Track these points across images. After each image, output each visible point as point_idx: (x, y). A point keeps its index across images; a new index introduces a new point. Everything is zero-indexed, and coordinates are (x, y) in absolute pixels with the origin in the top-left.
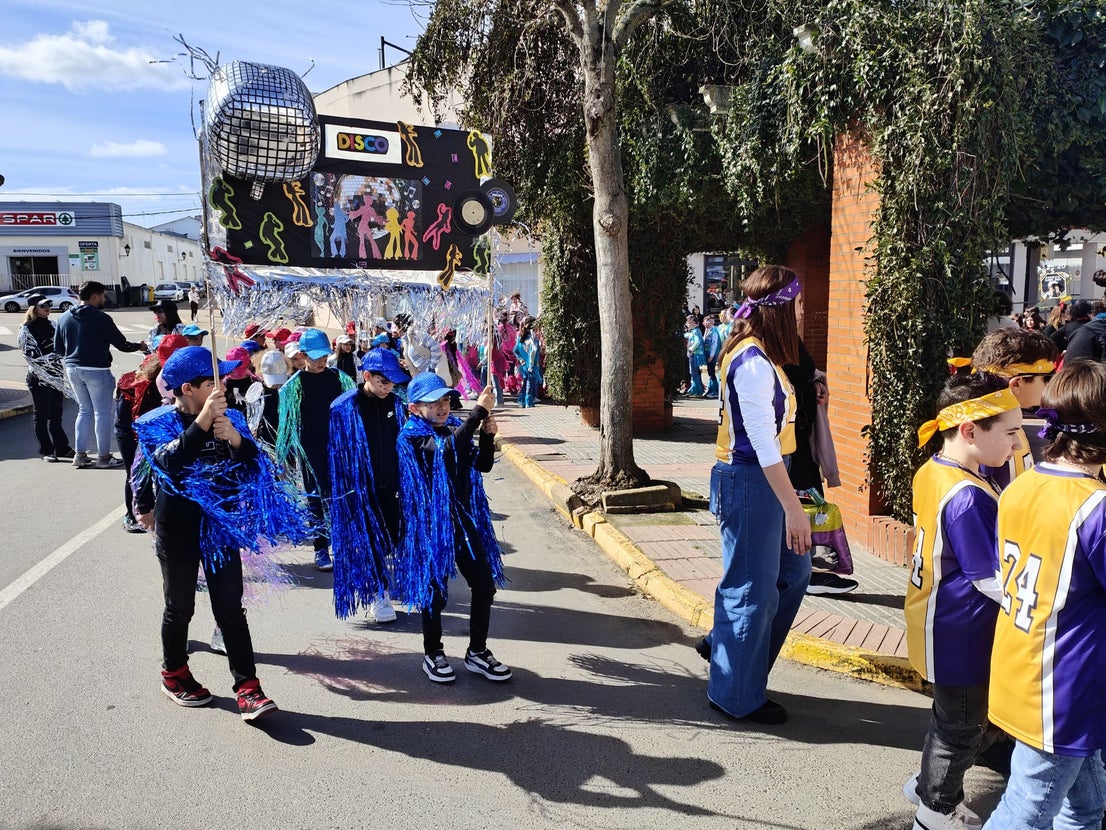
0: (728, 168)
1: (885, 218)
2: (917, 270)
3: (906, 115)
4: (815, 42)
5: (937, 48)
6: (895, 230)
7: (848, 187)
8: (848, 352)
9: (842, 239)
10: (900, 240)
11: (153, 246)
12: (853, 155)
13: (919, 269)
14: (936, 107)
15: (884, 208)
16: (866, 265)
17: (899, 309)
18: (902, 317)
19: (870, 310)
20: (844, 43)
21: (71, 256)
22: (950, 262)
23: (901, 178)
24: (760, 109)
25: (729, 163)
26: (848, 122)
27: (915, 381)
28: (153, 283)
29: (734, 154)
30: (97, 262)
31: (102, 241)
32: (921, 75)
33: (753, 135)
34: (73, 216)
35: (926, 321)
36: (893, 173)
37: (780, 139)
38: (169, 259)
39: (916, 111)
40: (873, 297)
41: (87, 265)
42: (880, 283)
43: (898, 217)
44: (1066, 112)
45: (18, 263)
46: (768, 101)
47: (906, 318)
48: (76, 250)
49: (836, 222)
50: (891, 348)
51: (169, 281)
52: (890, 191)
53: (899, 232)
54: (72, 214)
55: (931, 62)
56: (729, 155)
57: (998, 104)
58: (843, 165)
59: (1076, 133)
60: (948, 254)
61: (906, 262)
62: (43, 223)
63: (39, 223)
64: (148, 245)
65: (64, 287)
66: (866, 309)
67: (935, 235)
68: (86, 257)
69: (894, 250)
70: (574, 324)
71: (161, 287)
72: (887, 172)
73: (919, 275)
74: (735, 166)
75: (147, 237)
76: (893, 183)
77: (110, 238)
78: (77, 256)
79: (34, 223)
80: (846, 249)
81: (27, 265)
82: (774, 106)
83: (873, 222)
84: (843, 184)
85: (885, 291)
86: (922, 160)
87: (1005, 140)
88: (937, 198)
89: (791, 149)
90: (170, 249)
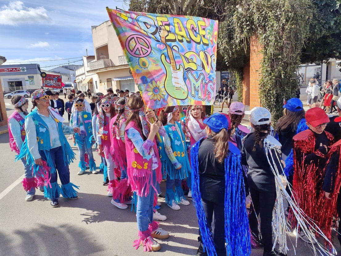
0: (220, 47)
1: (264, 61)
2: (273, 76)
3: (269, 31)
4: (242, 10)
5: (278, 10)
6: (267, 65)
7: (254, 52)
8: (255, 101)
9: (253, 68)
10: (269, 68)
12: (256, 43)
13: (274, 76)
14: (278, 28)
15: (264, 58)
16: (259, 75)
17: (268, 88)
18: (269, 90)
19: (260, 88)
20: (251, 10)
21: (26, 81)
22: (283, 74)
23: (268, 49)
24: (228, 30)
25: (220, 46)
26: (253, 33)
27: (274, 108)
29: (222, 43)
30: (34, 82)
31: (35, 76)
32: (273, 19)
33: (226, 37)
34: (25, 69)
35: (277, 91)
36: (266, 48)
37: (234, 38)
39: (272, 29)
40: (261, 85)
41: (31, 83)
42: (263, 81)
43: (268, 61)
44: (321, 26)
45: (10, 83)
46: (230, 27)
47: (271, 91)
48: (27, 79)
49: (251, 62)
50: (267, 99)
52: (266, 53)
53: (268, 65)
54: (25, 68)
55: (276, 15)
56: (220, 43)
57: (297, 26)
58: (253, 45)
59: (324, 32)
60: (283, 71)
61: (271, 74)
62: (16, 71)
63: (15, 71)
65: (24, 90)
66: (259, 88)
67: (279, 66)
68: (30, 81)
69: (267, 71)
72: (265, 48)
73: (274, 78)
74: (222, 47)
76: (266, 51)
77: (37, 74)
78: (28, 81)
79: (14, 71)
80: (254, 71)
81: (13, 84)
82: (232, 29)
83: (261, 63)
84: (253, 51)
85: (264, 83)
86: (274, 44)
87: (299, 36)
88: (279, 55)
89: (237, 41)
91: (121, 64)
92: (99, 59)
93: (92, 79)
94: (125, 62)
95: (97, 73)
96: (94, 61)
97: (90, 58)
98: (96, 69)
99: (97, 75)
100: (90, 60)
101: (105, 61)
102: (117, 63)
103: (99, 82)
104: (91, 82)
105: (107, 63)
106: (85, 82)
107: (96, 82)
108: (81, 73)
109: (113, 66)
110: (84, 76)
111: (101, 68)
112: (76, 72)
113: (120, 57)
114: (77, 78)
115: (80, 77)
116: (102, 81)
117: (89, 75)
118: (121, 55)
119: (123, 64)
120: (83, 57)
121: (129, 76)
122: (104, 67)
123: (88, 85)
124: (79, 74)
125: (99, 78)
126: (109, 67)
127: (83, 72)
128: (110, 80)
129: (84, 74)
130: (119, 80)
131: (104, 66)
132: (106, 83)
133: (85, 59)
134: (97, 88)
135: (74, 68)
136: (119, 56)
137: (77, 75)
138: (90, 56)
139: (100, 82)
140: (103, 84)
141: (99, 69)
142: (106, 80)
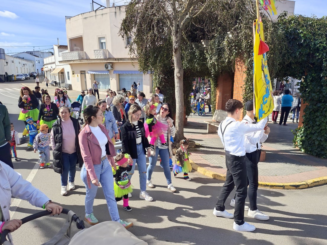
11: (14, 62)
16: (243, 91)
28: (15, 74)
38: (20, 66)
40: (244, 99)
42: (246, 96)
51: (20, 73)
64: (13, 62)
71: (18, 75)
75: (12, 59)
85: (247, 98)
90: (20, 63)
91: (96, 58)
92: (72, 50)
93: (63, 69)
94: (101, 57)
95: (70, 64)
96: (67, 51)
97: (62, 47)
98: (69, 60)
99: (69, 66)
100: (61, 50)
101: (79, 53)
102: (92, 56)
103: (72, 73)
104: (62, 73)
105: (81, 55)
106: (57, 71)
107: (68, 73)
108: (50, 62)
109: (88, 59)
110: (53, 66)
111: (75, 59)
112: (45, 60)
113: (96, 51)
114: (45, 66)
115: (49, 67)
116: (75, 72)
117: (60, 65)
118: (96, 49)
119: (99, 58)
120: (54, 45)
121: (105, 70)
122: (78, 59)
123: (59, 75)
124: (48, 62)
125: (72, 69)
126: (84, 60)
127: (53, 61)
128: (83, 72)
129: (54, 63)
130: (94, 73)
132: (79, 75)
133: (56, 48)
134: (69, 79)
135: (39, 55)
136: (95, 49)
137: (45, 63)
138: (61, 46)
139: (73, 74)
140: (76, 75)
141: (73, 60)
142: (79, 72)
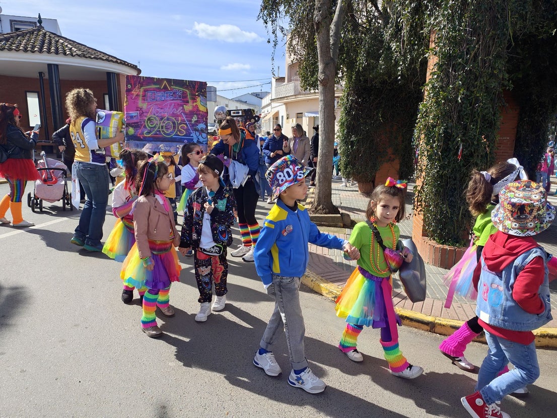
64: (227, 106)
70: (351, 138)
75: (226, 102)
92: (290, 80)
93: (277, 113)
95: (286, 104)
96: (284, 83)
97: (280, 80)
98: (283, 96)
99: (284, 106)
100: (278, 84)
101: (297, 85)
103: (286, 118)
104: (276, 118)
105: (299, 87)
106: (270, 116)
107: (282, 117)
108: (267, 103)
110: (269, 108)
111: (290, 95)
112: (263, 100)
114: (263, 111)
115: (266, 110)
116: (290, 116)
117: (276, 107)
120: (272, 78)
122: (293, 94)
123: (273, 121)
124: (265, 104)
125: (287, 111)
126: (301, 95)
127: (270, 101)
128: (300, 115)
129: (270, 104)
130: (313, 115)
131: (293, 92)
132: (295, 119)
133: (274, 81)
137: (263, 105)
138: (279, 78)
139: (288, 118)
140: (290, 120)
141: (287, 97)
142: (295, 115)
